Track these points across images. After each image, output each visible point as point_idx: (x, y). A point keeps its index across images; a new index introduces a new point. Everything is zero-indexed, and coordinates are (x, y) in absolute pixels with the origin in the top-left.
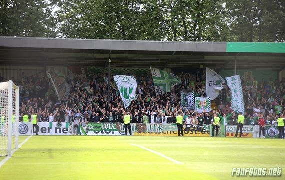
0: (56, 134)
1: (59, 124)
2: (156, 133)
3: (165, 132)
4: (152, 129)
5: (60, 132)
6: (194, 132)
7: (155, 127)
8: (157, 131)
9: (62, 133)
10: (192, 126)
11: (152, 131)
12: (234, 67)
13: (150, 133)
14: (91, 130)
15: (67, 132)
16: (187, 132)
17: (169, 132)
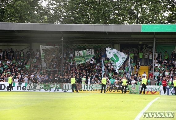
0: (18, 91)
1: (20, 84)
2: (88, 91)
3: (95, 90)
4: (86, 88)
5: (21, 90)
6: (116, 90)
7: (88, 86)
8: (89, 89)
9: (22, 90)
10: (114, 86)
11: (86, 89)
12: (153, 42)
13: (84, 90)
14: (42, 88)
15: (25, 90)
16: (110, 90)
17: (98, 90)
